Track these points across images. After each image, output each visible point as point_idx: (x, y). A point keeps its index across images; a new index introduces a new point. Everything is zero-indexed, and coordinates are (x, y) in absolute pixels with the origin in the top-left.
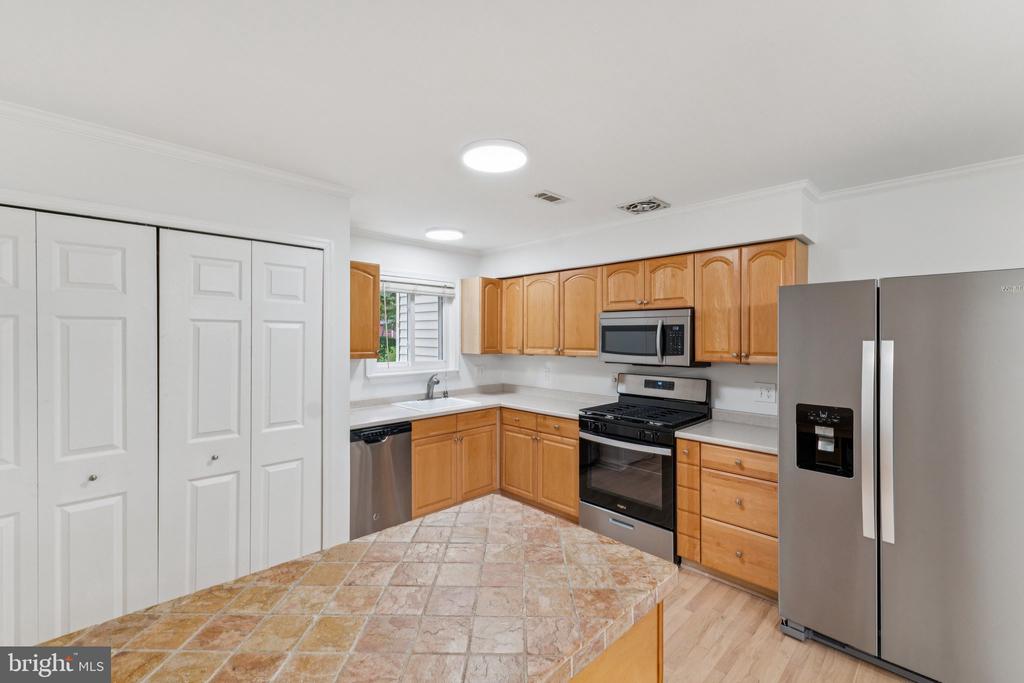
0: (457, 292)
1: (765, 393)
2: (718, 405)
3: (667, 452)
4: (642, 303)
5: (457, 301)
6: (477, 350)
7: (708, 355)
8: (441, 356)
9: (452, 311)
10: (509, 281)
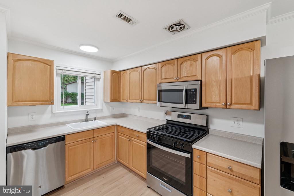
0: (102, 76)
1: (236, 122)
2: (212, 127)
3: (188, 156)
4: (176, 79)
5: (102, 80)
6: (109, 100)
7: (208, 104)
8: (95, 103)
9: (100, 84)
10: (123, 72)
